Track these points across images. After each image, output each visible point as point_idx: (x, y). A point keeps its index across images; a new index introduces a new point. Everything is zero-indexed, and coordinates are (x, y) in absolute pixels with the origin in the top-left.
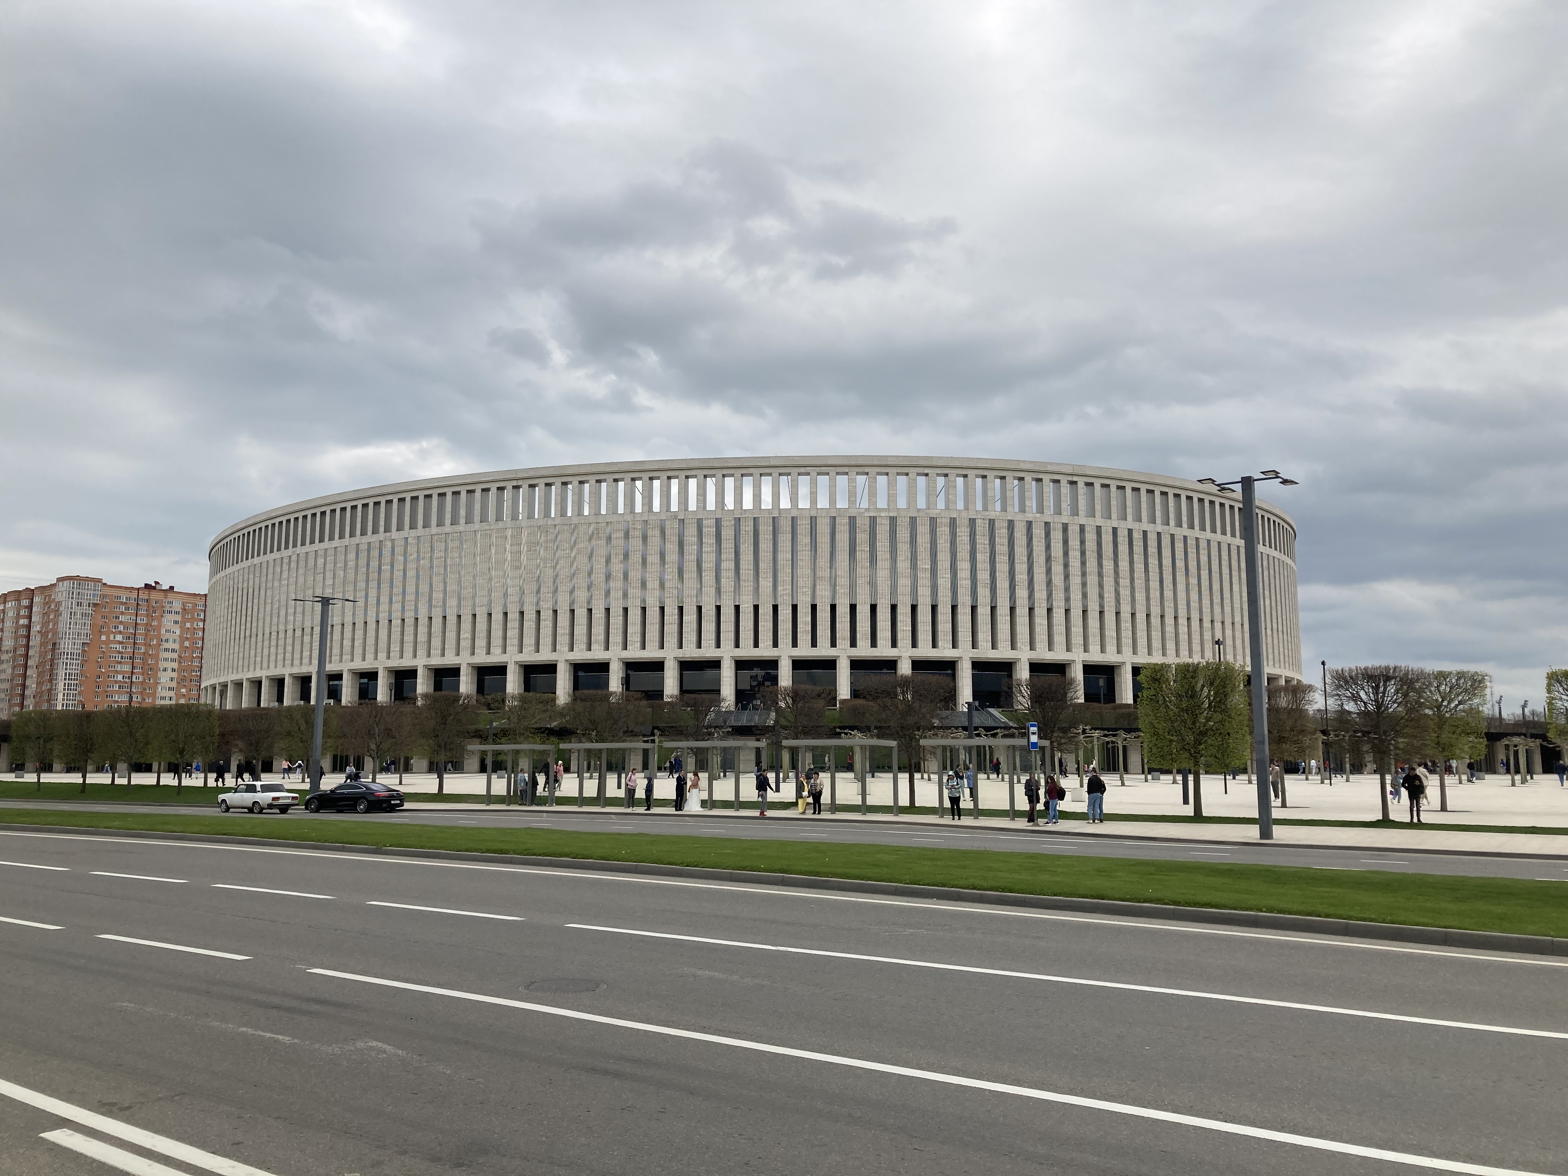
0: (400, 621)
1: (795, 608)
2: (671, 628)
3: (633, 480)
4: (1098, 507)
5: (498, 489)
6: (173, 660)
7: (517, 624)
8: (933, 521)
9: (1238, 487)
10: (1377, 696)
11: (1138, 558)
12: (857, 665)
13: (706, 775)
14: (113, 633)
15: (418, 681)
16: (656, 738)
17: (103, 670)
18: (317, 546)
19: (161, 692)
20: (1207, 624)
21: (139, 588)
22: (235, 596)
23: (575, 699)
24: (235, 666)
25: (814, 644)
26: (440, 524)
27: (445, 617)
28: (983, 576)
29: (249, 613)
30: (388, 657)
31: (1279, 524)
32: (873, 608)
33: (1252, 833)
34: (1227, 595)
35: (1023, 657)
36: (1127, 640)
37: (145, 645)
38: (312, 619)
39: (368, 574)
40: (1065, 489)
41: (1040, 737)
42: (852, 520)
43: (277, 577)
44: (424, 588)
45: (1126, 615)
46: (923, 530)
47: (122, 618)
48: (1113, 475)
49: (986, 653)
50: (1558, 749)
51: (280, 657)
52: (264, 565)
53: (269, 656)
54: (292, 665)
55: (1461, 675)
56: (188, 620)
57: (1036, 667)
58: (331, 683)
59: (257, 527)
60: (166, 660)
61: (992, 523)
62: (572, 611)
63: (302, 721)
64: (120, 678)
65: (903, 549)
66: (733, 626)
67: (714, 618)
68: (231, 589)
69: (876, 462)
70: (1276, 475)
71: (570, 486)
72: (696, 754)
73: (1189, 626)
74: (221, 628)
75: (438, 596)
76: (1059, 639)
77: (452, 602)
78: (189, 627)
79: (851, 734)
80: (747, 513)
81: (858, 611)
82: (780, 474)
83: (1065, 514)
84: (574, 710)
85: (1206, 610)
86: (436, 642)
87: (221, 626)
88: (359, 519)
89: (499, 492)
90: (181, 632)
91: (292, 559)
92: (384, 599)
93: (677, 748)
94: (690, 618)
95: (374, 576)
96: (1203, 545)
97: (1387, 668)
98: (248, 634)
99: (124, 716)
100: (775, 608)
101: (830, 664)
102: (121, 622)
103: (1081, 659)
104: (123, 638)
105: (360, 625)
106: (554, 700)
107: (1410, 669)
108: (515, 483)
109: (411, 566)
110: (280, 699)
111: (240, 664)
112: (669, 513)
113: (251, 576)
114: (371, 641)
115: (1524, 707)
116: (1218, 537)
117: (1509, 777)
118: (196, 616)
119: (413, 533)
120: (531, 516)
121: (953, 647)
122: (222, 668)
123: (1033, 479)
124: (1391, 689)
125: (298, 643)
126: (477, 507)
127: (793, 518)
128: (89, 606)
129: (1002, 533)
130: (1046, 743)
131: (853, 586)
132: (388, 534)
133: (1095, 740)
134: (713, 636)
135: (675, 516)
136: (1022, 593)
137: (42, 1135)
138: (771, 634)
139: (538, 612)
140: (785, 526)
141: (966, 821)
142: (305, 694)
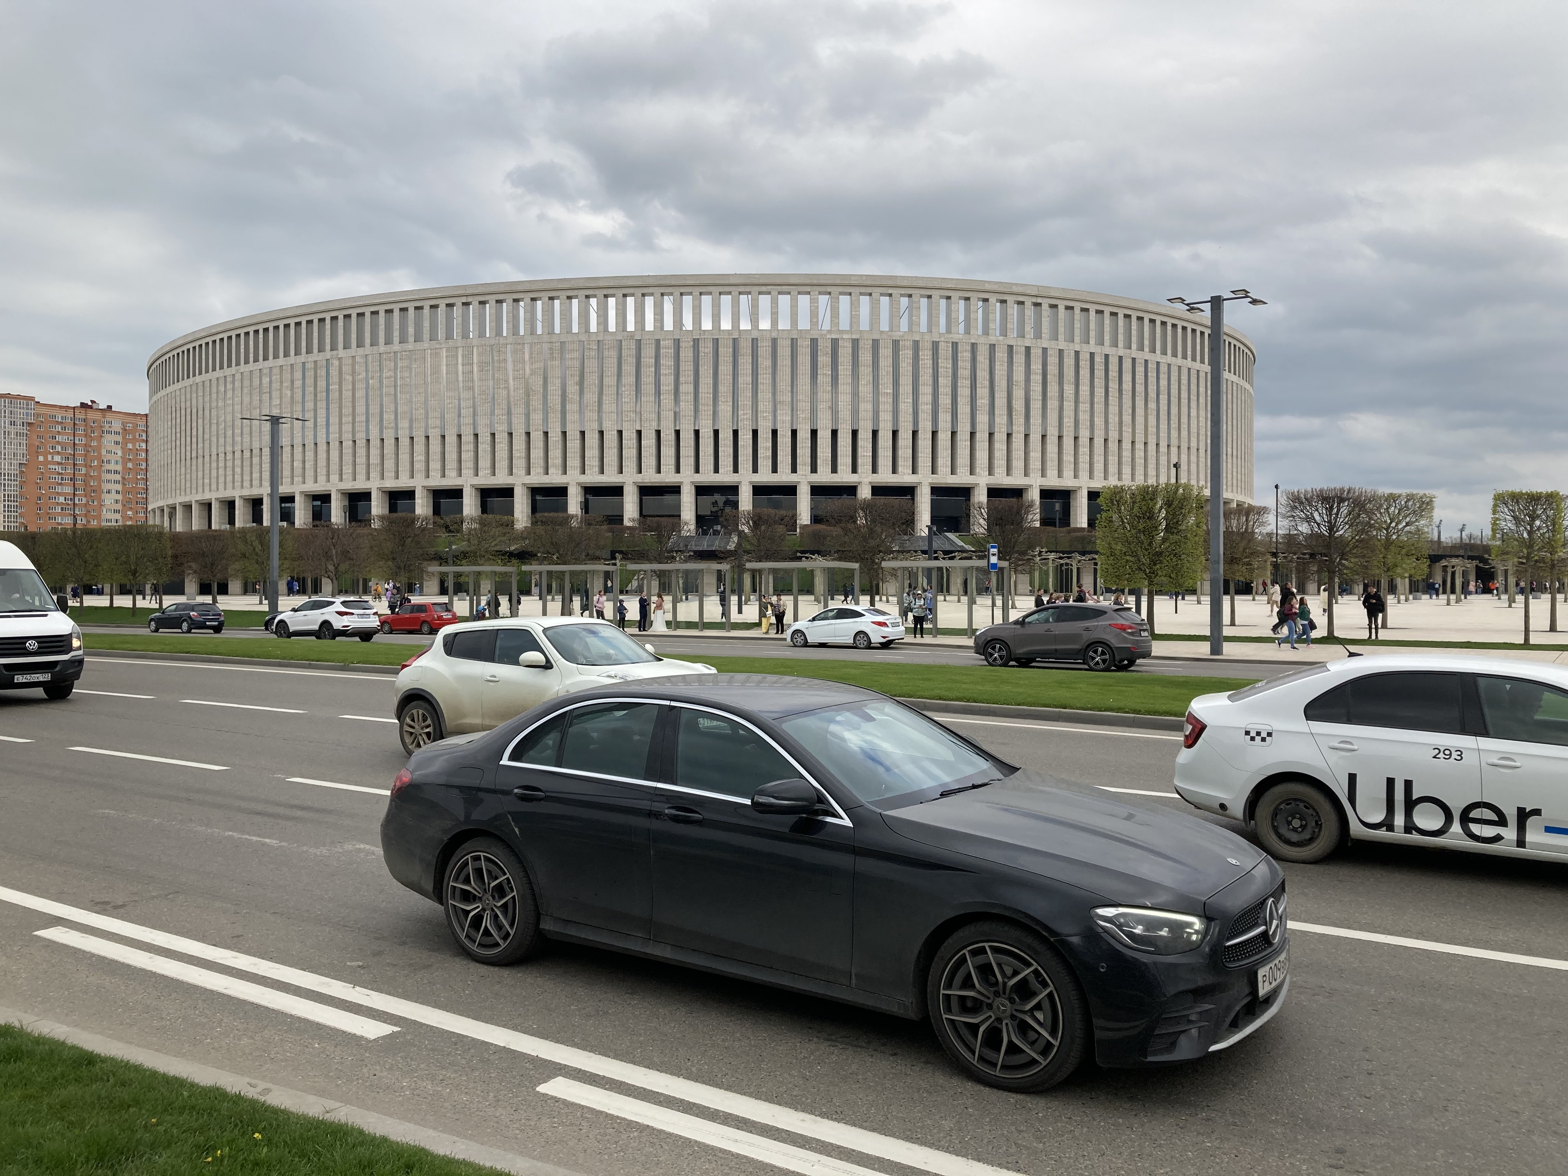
0: (351, 442)
1: (755, 433)
2: (630, 453)
3: (587, 297)
4: (1061, 330)
5: (448, 305)
6: (116, 482)
7: (471, 447)
8: (896, 344)
9: (1207, 307)
10: (1330, 517)
11: (1099, 382)
12: (817, 490)
13: (670, 598)
14: (51, 453)
15: (373, 503)
16: (618, 561)
17: (44, 492)
18: (261, 364)
19: (106, 515)
20: (1163, 449)
21: (74, 407)
22: (178, 416)
23: (534, 523)
24: (183, 488)
25: (775, 470)
26: (388, 342)
27: (397, 439)
28: (945, 400)
29: (194, 433)
30: (341, 480)
31: (1239, 348)
32: (834, 433)
33: (1203, 649)
34: (1184, 419)
35: (981, 483)
36: (1084, 466)
37: (86, 466)
38: (260, 440)
39: (316, 395)
40: (1029, 310)
41: (999, 559)
42: (814, 342)
43: (221, 396)
44: (374, 409)
45: (1084, 440)
46: (885, 353)
47: (59, 438)
48: (1077, 297)
49: (946, 478)
50: (1492, 570)
51: (229, 479)
52: (207, 384)
53: (218, 477)
54: (242, 487)
55: (1410, 497)
56: (130, 441)
57: (994, 492)
58: (283, 505)
59: (197, 344)
60: (109, 481)
61: (955, 345)
62: (528, 434)
63: (256, 543)
64: (62, 499)
65: (865, 371)
66: (693, 451)
67: (673, 443)
68: (174, 409)
69: (838, 282)
70: (1246, 294)
71: (522, 303)
72: (659, 576)
73: (1146, 451)
74: (166, 449)
75: (388, 417)
76: (1018, 464)
77: (404, 424)
78: (131, 447)
79: (812, 558)
80: (706, 334)
81: (819, 437)
82: (740, 293)
83: (1028, 336)
84: (535, 533)
85: (1163, 434)
86: (389, 464)
87: (166, 447)
88: (304, 337)
89: (448, 308)
90: (123, 453)
91: (236, 378)
92: (334, 419)
93: (640, 571)
94: (649, 442)
95: (322, 395)
96: (1163, 369)
97: (1342, 490)
98: (194, 455)
99: (71, 537)
100: (736, 433)
101: (791, 490)
102: (58, 443)
103: (1038, 485)
104: (62, 459)
105: (310, 446)
106: (512, 523)
107: (1363, 491)
108: (464, 300)
109: (360, 386)
110: (231, 521)
111: (188, 485)
112: (626, 333)
113: (194, 395)
114: (322, 462)
115: (1462, 531)
116: (1179, 361)
117: (1445, 597)
118: (138, 437)
119: (361, 351)
120: (482, 334)
121: (913, 473)
122: (169, 490)
123: (997, 300)
124: (1344, 510)
125: (247, 463)
126: (426, 324)
127: (753, 339)
128: (23, 426)
129: (965, 356)
130: (1005, 564)
131: (814, 411)
132: (335, 352)
133: (1051, 562)
134: (672, 461)
135: (631, 335)
136: (982, 419)
137: (36, 933)
138: (731, 459)
139: (493, 435)
140: (745, 348)
141: (928, 639)
142: (257, 517)
